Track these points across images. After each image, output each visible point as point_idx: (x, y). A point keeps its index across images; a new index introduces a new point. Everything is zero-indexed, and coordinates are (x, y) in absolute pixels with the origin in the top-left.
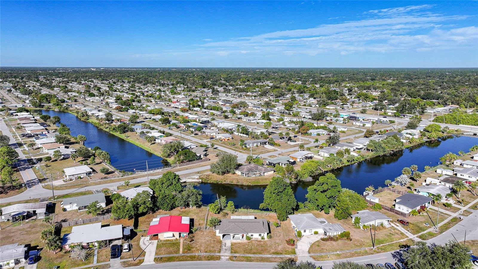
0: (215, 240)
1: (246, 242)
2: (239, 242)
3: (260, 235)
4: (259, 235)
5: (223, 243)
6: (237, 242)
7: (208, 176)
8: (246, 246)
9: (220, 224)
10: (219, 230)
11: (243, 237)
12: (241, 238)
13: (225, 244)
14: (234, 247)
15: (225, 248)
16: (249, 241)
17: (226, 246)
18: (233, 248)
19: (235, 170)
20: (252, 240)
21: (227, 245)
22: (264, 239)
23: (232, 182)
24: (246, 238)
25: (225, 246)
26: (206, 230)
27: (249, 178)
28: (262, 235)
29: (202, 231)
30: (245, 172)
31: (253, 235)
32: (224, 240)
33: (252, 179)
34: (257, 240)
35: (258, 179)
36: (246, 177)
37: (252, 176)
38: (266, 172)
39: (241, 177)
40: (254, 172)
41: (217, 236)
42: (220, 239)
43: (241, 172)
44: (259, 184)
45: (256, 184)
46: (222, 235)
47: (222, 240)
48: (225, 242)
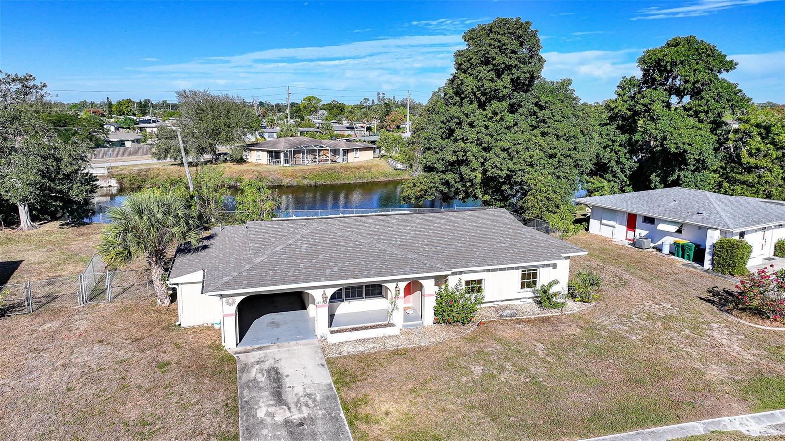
0: (166, 358)
1: (436, 339)
2: (389, 347)
3: (529, 278)
4: (518, 281)
5: (246, 368)
6: (371, 347)
7: (147, 171)
8: (477, 369)
9: (205, 247)
10: (198, 276)
13: (276, 377)
14: (367, 389)
15: (281, 414)
16: (466, 330)
17: (289, 396)
18: (364, 401)
19: (244, 154)
20: (477, 318)
21: (295, 387)
22: (564, 305)
25: (278, 396)
26: (93, 303)
27: (297, 168)
28: (544, 277)
29: (55, 314)
30: (284, 148)
31: (480, 282)
32: (260, 349)
33: (308, 169)
34: (522, 317)
35: (332, 169)
36: (288, 165)
37: (306, 163)
38: (352, 150)
39: (269, 167)
40: (312, 147)
41: (185, 329)
42: (218, 347)
43: (270, 152)
44: (336, 182)
45: (328, 182)
46: (233, 309)
47: (235, 354)
48: (264, 361)
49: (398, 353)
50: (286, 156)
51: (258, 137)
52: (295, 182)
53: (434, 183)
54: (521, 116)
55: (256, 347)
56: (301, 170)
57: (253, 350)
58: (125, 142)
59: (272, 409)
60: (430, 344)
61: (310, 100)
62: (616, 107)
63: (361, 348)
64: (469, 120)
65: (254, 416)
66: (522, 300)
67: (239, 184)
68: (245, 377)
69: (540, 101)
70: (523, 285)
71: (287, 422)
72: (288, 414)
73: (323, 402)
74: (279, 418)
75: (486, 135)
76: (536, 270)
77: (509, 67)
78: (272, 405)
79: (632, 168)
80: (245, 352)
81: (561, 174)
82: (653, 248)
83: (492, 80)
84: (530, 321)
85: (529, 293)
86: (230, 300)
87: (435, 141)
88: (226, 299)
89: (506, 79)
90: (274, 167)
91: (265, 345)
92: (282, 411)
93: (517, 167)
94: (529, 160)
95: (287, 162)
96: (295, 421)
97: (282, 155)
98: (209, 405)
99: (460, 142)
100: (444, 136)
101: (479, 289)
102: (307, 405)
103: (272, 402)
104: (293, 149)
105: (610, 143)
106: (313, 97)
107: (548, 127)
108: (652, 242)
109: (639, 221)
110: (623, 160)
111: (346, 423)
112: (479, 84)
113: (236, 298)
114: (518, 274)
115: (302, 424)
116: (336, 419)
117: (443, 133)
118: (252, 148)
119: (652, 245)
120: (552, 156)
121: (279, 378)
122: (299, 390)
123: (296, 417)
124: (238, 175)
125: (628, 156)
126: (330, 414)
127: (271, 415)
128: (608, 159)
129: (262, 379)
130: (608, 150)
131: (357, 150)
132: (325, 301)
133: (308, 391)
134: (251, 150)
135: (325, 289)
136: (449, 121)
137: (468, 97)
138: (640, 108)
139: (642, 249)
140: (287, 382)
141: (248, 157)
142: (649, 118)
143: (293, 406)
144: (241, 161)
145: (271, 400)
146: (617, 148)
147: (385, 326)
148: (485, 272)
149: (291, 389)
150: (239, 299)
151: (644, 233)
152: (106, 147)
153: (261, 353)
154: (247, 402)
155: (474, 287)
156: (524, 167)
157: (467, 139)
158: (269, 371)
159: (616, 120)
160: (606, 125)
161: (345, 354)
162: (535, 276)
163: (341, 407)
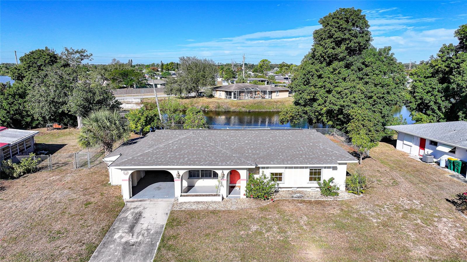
0: (93, 200)
2: (211, 208)
3: (315, 175)
4: (308, 176)
5: (127, 210)
6: (200, 207)
7: (160, 101)
8: (254, 228)
9: (135, 143)
11: (231, 188)
12: (224, 191)
14: (181, 231)
15: (128, 238)
16: (264, 203)
17: (137, 229)
18: (175, 237)
19: (213, 92)
20: (276, 197)
21: (144, 224)
22: (337, 194)
23: (207, 107)
24: (249, 190)
25: (131, 229)
26: (81, 168)
27: (241, 101)
28: (326, 175)
29: (61, 172)
30: (234, 90)
31: (281, 174)
32: (141, 201)
33: (247, 102)
34: (305, 199)
35: (261, 102)
36: (235, 99)
37: (246, 98)
38: (275, 92)
39: (225, 100)
40: (250, 89)
41: (113, 186)
42: (121, 197)
43: (226, 92)
44: (262, 110)
45: (257, 110)
46: (127, 177)
47: (126, 202)
48: (138, 208)
49: (214, 212)
50: (235, 94)
51: (230, 83)
52: (238, 110)
53: (299, 112)
54: (352, 71)
55: (139, 200)
56: (242, 102)
57: (137, 201)
58: (157, 85)
59: (123, 235)
60: (236, 209)
61: (264, 62)
62: (437, 65)
63: (194, 207)
64: (318, 74)
65: (112, 237)
66: (311, 189)
67: (206, 110)
68: (122, 215)
69: (365, 62)
70: (311, 179)
71: (127, 243)
72: (130, 238)
73: (153, 235)
74: (124, 240)
75: (328, 83)
76: (320, 170)
77: (344, 40)
78: (125, 232)
79: (447, 107)
80: (132, 202)
81: (376, 109)
82: (436, 162)
83: (333, 48)
84: (310, 202)
85: (315, 184)
86: (126, 172)
87: (300, 86)
88: (123, 171)
89: (343, 47)
90: (228, 100)
91: (145, 199)
92: (128, 236)
93: (345, 104)
94: (354, 100)
95: (235, 97)
96: (131, 243)
97: (232, 94)
98: (95, 228)
99: (312, 87)
100: (305, 83)
101: (280, 179)
102: (143, 235)
103: (126, 231)
104: (239, 90)
105: (431, 90)
106: (266, 60)
107: (369, 78)
108: (435, 157)
109: (427, 143)
110: (439, 101)
111: (157, 248)
112: (325, 51)
113: (129, 171)
114: (308, 171)
115: (133, 245)
116: (153, 245)
117: (305, 82)
118: (217, 89)
119: (435, 160)
120: (371, 97)
121: (139, 218)
122: (145, 226)
123: (133, 240)
124: (207, 104)
125: (443, 98)
126: (152, 241)
127: (121, 237)
128: (429, 100)
129: (130, 217)
130: (430, 94)
131: (277, 91)
132: (179, 178)
133: (149, 227)
134: (217, 91)
135: (178, 171)
136: (308, 74)
137: (318, 59)
138: (454, 66)
139: (426, 162)
140: (142, 221)
141: (215, 94)
142: (457, 72)
143: (135, 234)
144: (211, 96)
145: (127, 229)
146: (436, 93)
147: (215, 195)
148: (284, 168)
149: (141, 225)
150: (130, 172)
151: (430, 151)
152: (147, 87)
153: (140, 203)
154: (114, 229)
155: (277, 177)
156: (349, 104)
157: (316, 86)
158: (136, 214)
159: (438, 74)
160: (428, 77)
161: (183, 209)
162: (319, 173)
163: (160, 239)
